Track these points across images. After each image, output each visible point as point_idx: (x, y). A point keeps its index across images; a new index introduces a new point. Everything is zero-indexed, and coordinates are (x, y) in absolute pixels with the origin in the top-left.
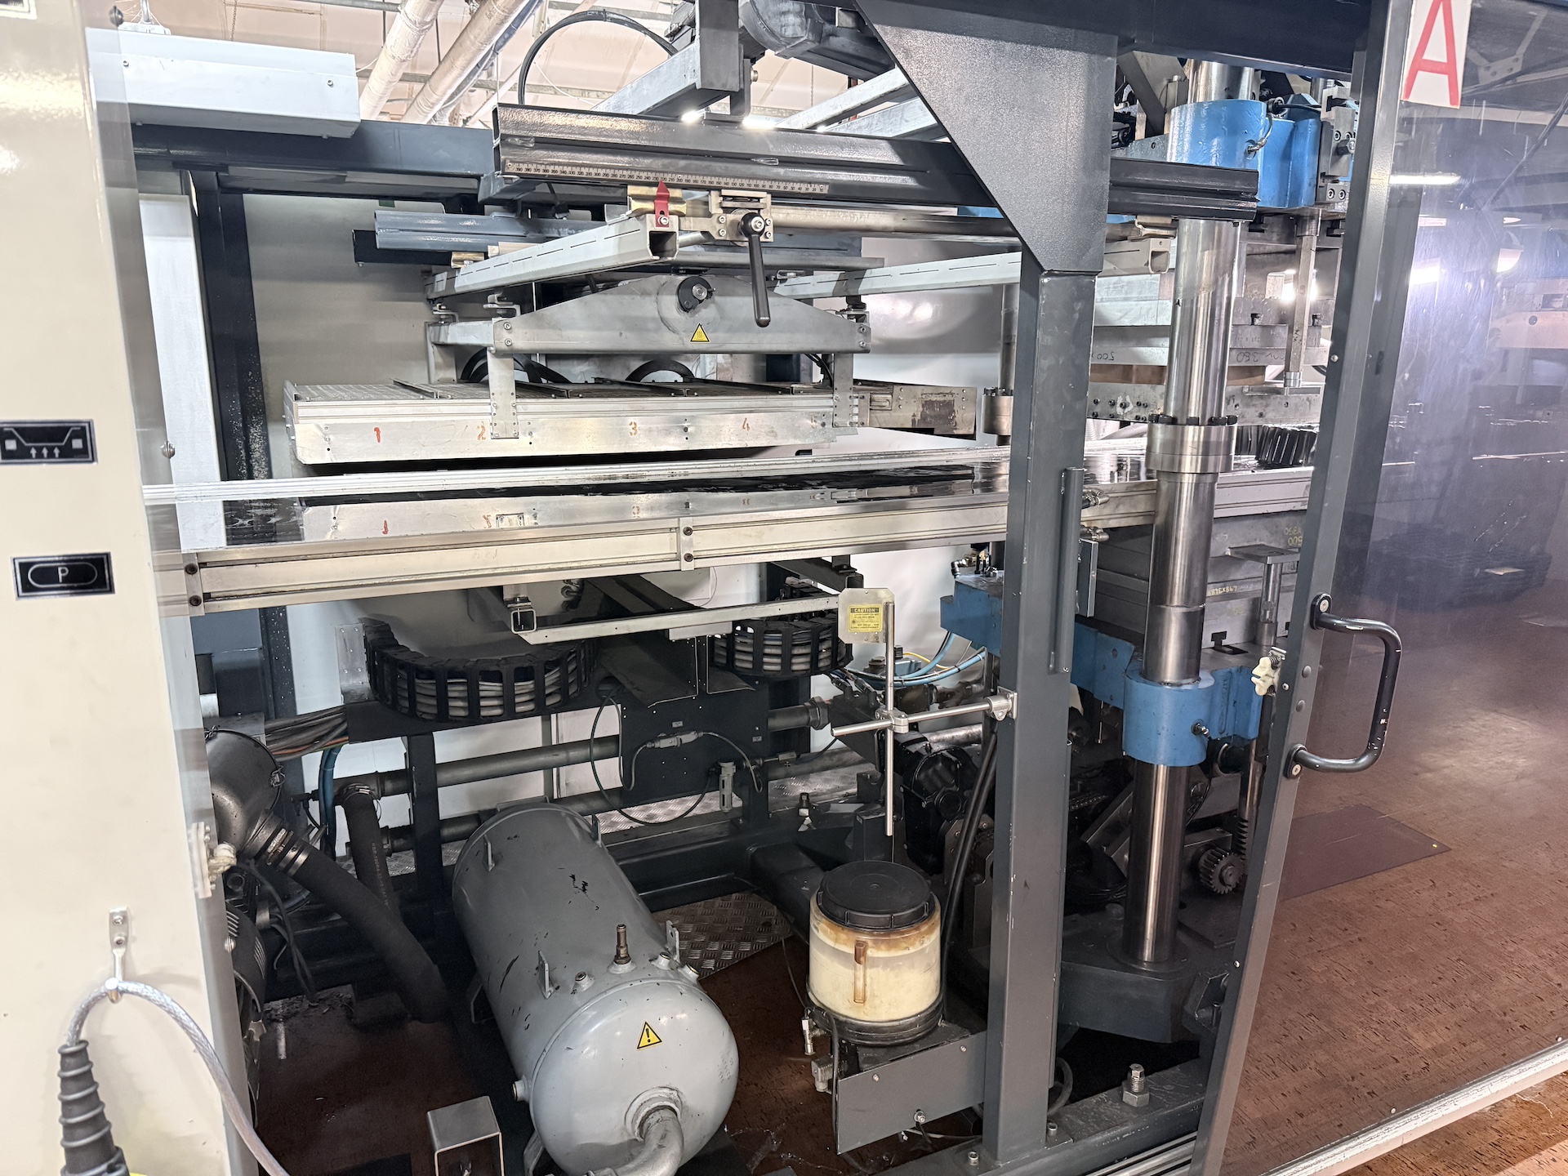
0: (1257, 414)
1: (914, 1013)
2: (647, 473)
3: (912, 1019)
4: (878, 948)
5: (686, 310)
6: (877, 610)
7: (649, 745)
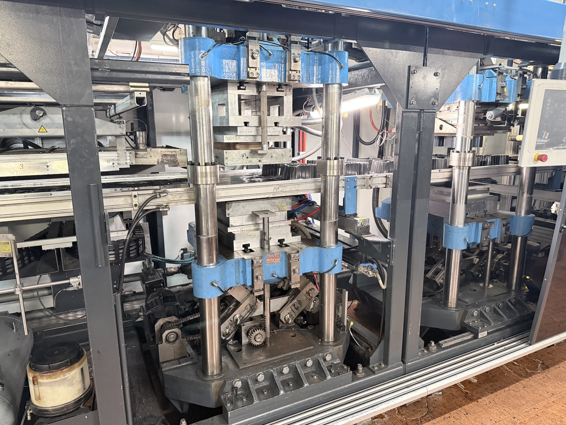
0: (258, 160)
1: (63, 404)
2: (22, 184)
3: (63, 406)
4: (42, 379)
5: (35, 120)
6: (8, 243)
7: (64, 290)
